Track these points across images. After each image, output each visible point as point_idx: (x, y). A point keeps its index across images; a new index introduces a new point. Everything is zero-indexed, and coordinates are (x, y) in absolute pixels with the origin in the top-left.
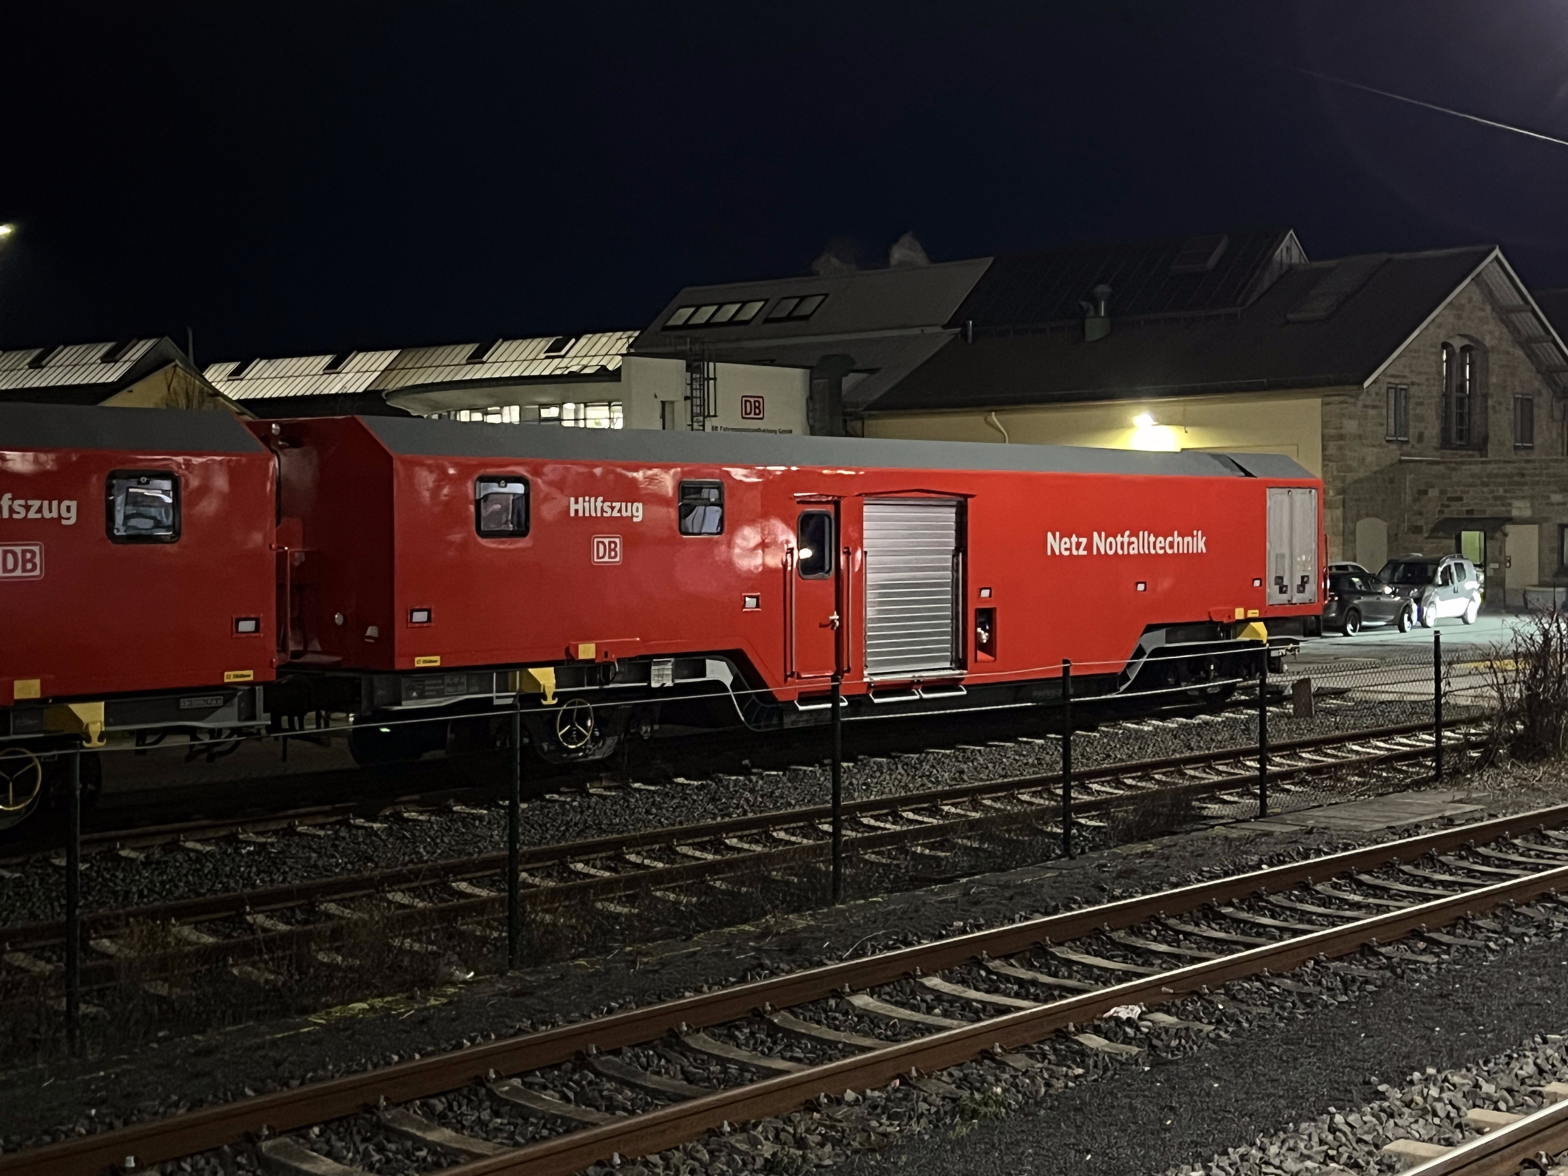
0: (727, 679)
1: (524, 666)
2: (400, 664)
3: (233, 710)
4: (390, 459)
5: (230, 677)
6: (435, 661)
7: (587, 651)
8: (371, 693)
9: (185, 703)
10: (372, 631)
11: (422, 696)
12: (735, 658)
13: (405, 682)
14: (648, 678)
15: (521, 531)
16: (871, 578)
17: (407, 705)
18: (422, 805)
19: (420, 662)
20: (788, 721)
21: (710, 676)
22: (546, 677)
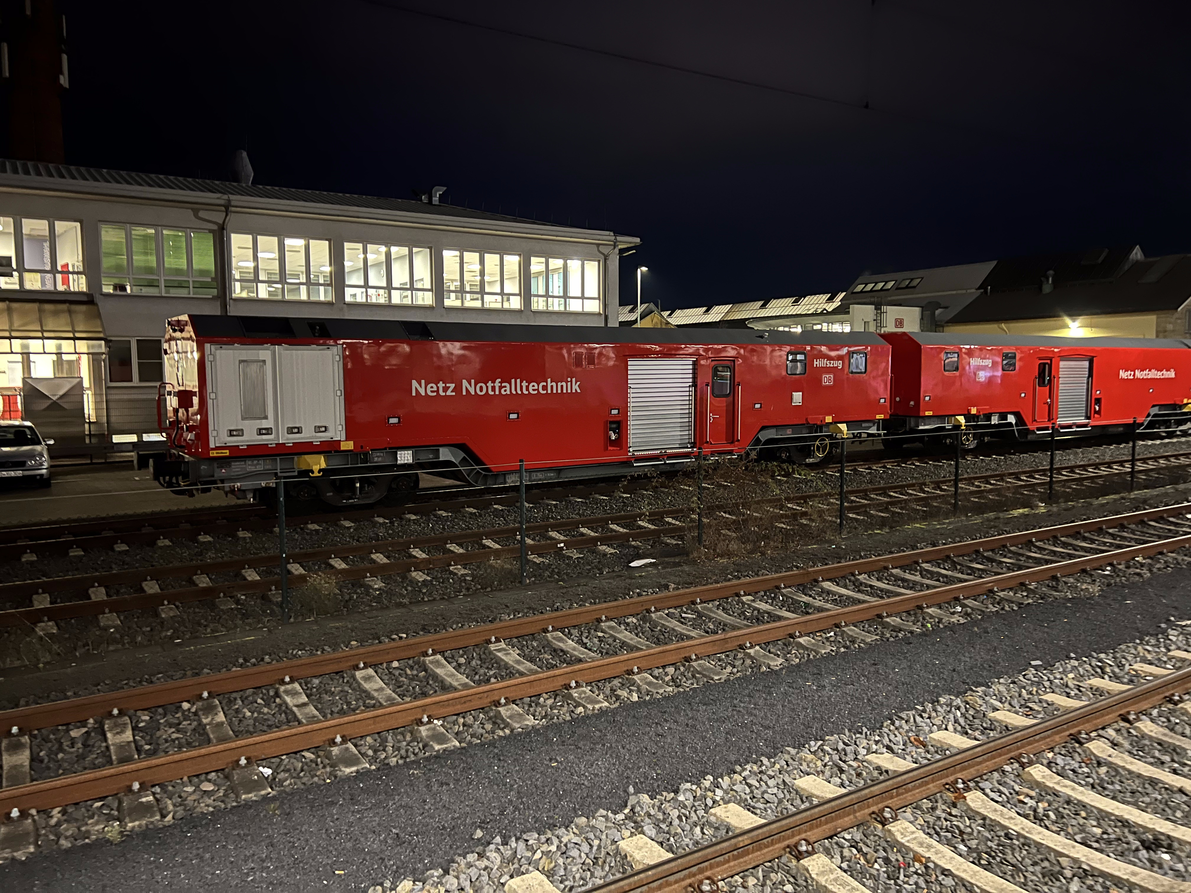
0: (1014, 422)
1: (955, 415)
2: (921, 414)
3: (875, 427)
4: (919, 346)
5: (878, 417)
6: (931, 413)
7: (974, 411)
8: (910, 423)
9: (863, 425)
10: (912, 403)
11: (925, 425)
12: (1017, 415)
13: (920, 420)
14: (990, 420)
15: (957, 369)
16: (1061, 387)
17: (921, 428)
18: (918, 461)
19: (927, 413)
20: (1030, 437)
21: (1009, 421)
22: (961, 419)
